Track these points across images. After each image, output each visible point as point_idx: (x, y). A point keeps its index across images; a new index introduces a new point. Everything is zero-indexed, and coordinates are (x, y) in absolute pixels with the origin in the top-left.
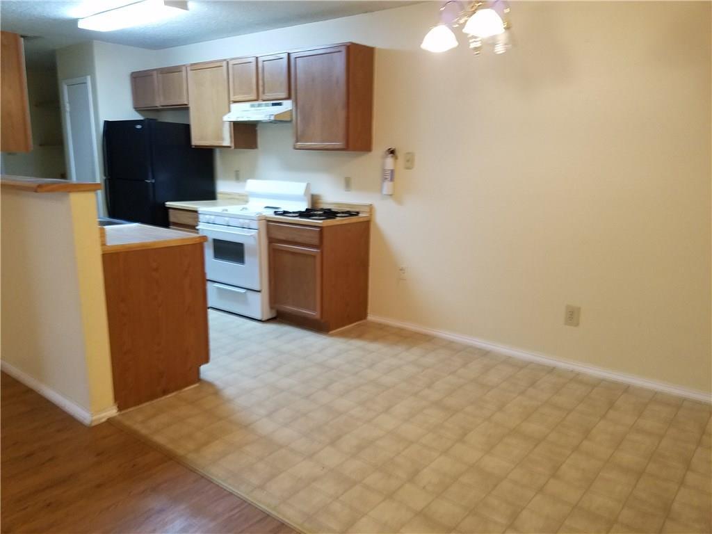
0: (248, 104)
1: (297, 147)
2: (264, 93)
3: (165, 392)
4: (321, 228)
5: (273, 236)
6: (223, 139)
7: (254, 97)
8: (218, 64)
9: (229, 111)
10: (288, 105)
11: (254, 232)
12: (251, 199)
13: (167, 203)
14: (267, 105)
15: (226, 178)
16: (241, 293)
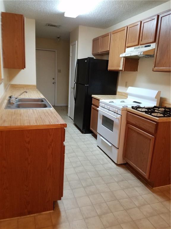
0: (133, 48)
1: (154, 70)
2: (142, 40)
3: (30, 213)
4: (157, 123)
5: (129, 120)
6: (120, 66)
7: (137, 43)
8: (123, 29)
9: (125, 52)
10: (153, 46)
11: (119, 116)
12: (129, 97)
13: (92, 95)
14: (142, 47)
15: (122, 85)
16: (109, 145)
